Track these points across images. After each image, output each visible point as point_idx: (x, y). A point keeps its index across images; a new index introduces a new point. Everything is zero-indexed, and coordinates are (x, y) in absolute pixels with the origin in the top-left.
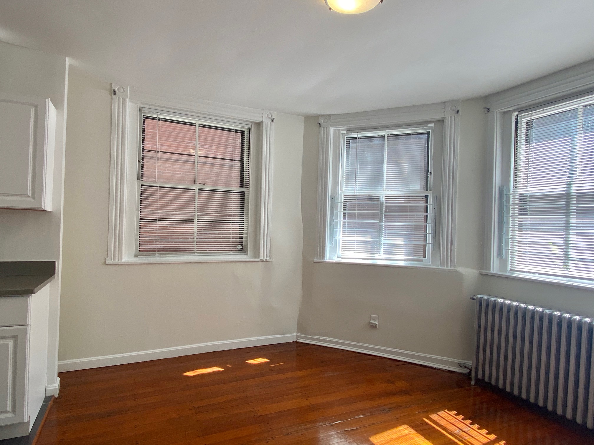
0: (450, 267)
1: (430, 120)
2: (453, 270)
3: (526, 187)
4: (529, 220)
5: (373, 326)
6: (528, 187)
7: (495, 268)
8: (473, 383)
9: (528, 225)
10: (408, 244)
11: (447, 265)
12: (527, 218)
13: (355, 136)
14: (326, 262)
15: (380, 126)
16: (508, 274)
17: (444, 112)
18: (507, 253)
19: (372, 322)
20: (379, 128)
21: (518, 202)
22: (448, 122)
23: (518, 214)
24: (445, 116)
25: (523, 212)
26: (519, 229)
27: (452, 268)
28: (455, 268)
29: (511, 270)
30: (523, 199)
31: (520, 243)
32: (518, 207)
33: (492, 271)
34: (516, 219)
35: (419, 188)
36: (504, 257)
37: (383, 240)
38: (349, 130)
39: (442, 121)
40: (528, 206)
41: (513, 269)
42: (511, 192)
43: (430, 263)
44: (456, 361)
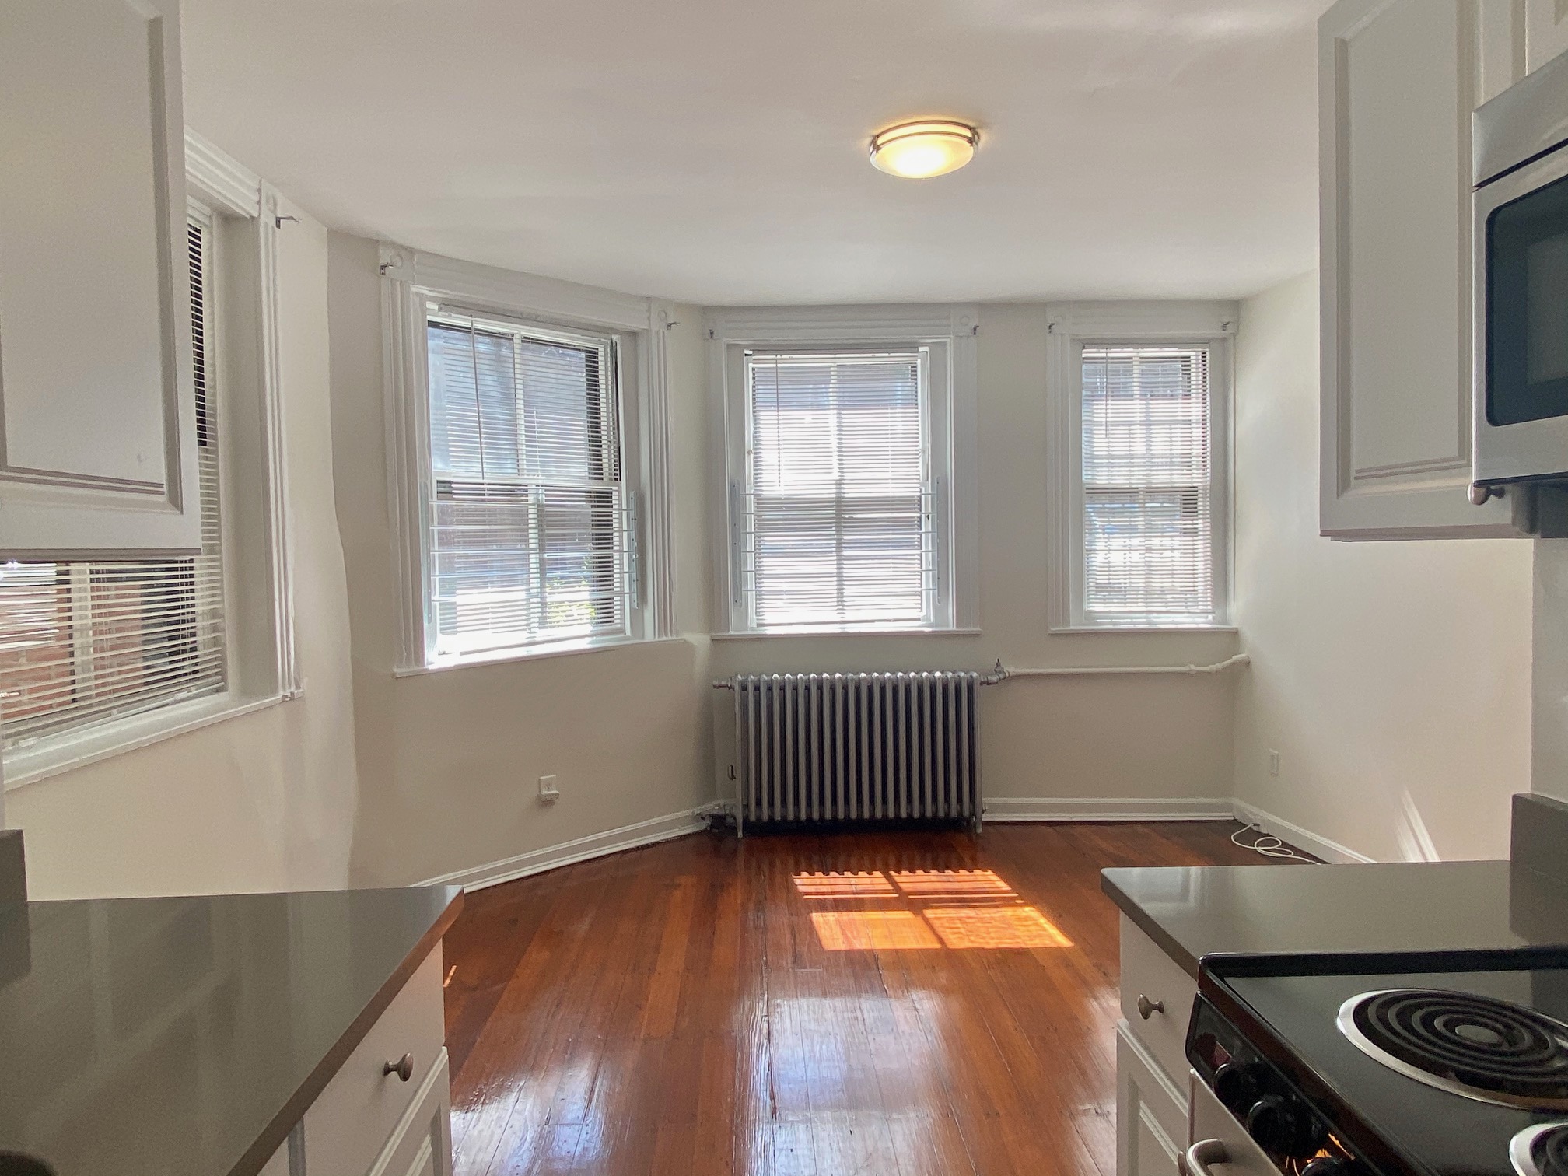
2: (675, 640)
3: (776, 484)
5: (546, 803)
8: (740, 835)
10: (595, 599)
13: (468, 325)
14: (427, 669)
15: (522, 314)
16: (755, 632)
17: (648, 318)
18: (748, 597)
19: (545, 792)
20: (518, 318)
21: (754, 508)
22: (653, 338)
24: (647, 327)
27: (675, 638)
29: (758, 625)
30: (762, 503)
31: (768, 577)
33: (732, 632)
36: (743, 603)
37: (547, 595)
38: (447, 305)
41: (760, 621)
43: (630, 635)
44: (688, 813)
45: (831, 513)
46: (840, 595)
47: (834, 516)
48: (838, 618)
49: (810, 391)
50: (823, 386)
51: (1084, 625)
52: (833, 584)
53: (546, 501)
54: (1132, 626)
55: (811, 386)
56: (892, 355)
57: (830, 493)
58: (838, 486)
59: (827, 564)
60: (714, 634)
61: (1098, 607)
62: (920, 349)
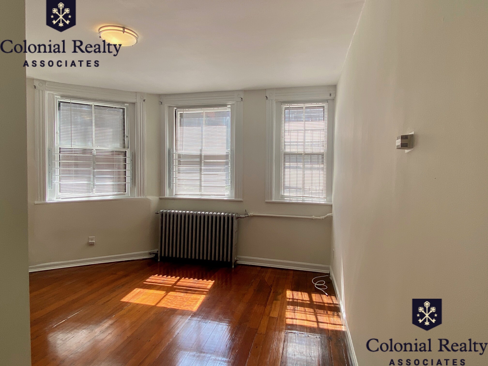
0: (143, 197)
1: (127, 102)
3: (182, 150)
4: (182, 168)
5: (92, 244)
6: (183, 150)
7: (167, 195)
8: (159, 260)
9: (182, 170)
10: (115, 184)
11: (141, 196)
12: (181, 167)
13: (68, 101)
14: (47, 203)
16: (174, 197)
17: (136, 98)
18: (173, 186)
19: (90, 241)
21: (177, 158)
22: (138, 105)
23: (177, 164)
24: (136, 101)
25: (180, 163)
26: (178, 172)
27: (144, 197)
28: (146, 196)
29: (175, 195)
30: (179, 156)
31: (179, 180)
32: (177, 160)
33: (166, 196)
34: (177, 167)
35: (119, 146)
36: (171, 188)
39: (134, 104)
40: (181, 160)
42: (174, 152)
43: (129, 195)
44: (147, 252)
45: (198, 160)
46: (201, 186)
47: (199, 160)
48: (199, 193)
49: (197, 120)
50: (201, 119)
51: (280, 200)
52: (198, 183)
53: (96, 154)
54: (296, 201)
55: (197, 119)
56: (219, 108)
57: (198, 153)
58: (201, 151)
59: (196, 176)
60: (160, 197)
61: (286, 194)
62: (228, 106)
